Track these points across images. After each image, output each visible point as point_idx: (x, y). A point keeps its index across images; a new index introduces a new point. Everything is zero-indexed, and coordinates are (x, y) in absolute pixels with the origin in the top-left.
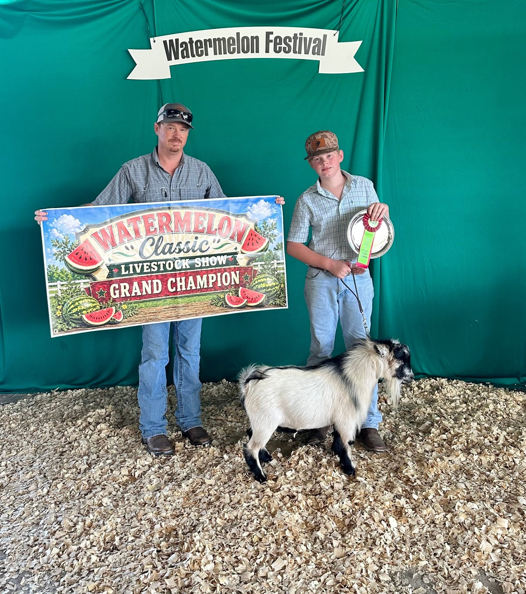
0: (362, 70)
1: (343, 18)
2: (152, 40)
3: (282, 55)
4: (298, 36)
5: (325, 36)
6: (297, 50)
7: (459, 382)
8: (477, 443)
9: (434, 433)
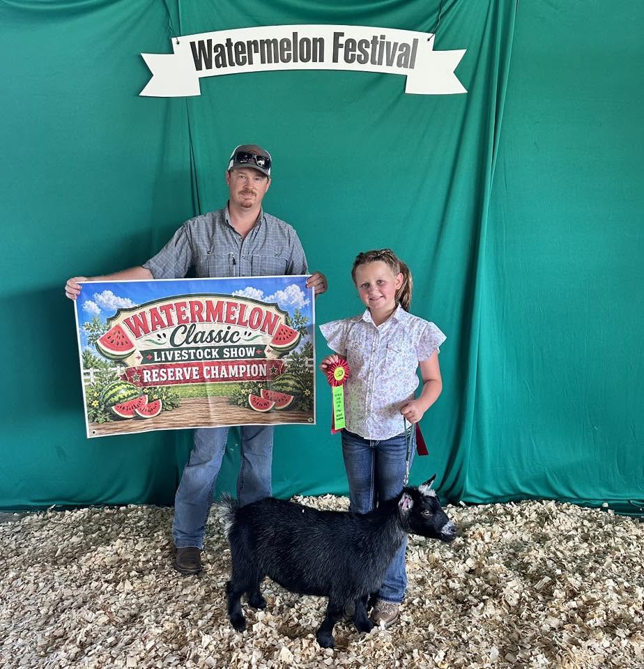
0: (465, 91)
1: (441, 17)
2: (174, 40)
3: (356, 66)
4: (379, 39)
5: (416, 41)
6: (377, 60)
7: (571, 507)
8: (621, 615)
9: (558, 596)
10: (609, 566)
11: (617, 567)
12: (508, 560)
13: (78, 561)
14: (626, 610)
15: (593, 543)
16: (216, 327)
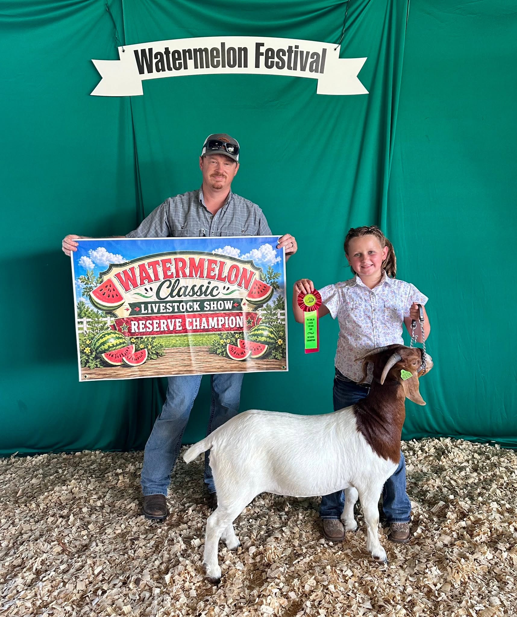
0: (367, 92)
1: (345, 31)
2: (120, 49)
3: (274, 71)
4: (294, 49)
5: (324, 51)
6: (292, 65)
7: (464, 443)
8: (502, 532)
9: (450, 518)
10: (494, 491)
11: (501, 492)
12: (410, 488)
13: (37, 499)
14: (507, 528)
15: (481, 473)
16: (198, 282)
